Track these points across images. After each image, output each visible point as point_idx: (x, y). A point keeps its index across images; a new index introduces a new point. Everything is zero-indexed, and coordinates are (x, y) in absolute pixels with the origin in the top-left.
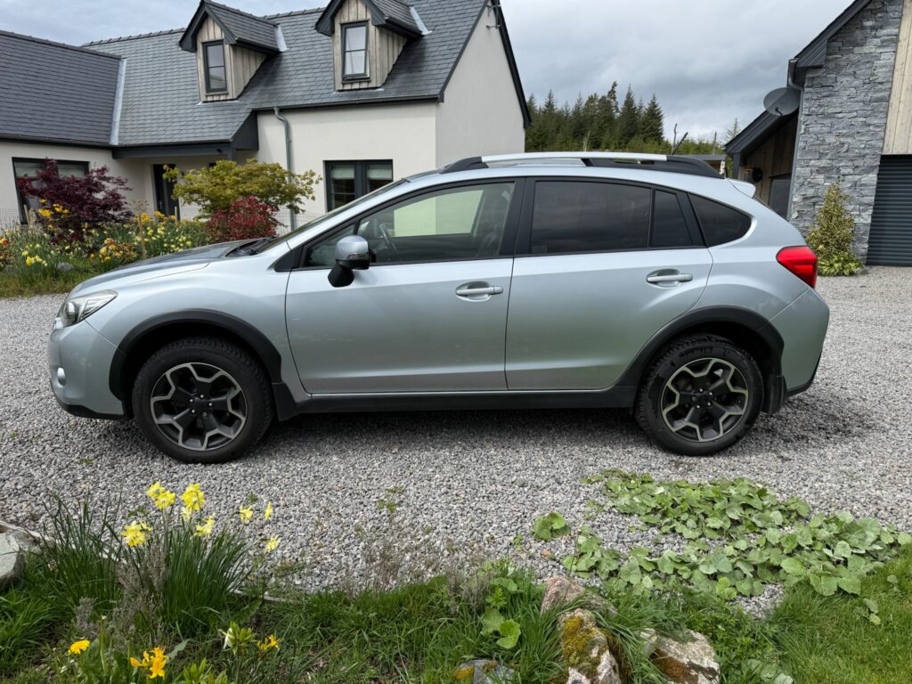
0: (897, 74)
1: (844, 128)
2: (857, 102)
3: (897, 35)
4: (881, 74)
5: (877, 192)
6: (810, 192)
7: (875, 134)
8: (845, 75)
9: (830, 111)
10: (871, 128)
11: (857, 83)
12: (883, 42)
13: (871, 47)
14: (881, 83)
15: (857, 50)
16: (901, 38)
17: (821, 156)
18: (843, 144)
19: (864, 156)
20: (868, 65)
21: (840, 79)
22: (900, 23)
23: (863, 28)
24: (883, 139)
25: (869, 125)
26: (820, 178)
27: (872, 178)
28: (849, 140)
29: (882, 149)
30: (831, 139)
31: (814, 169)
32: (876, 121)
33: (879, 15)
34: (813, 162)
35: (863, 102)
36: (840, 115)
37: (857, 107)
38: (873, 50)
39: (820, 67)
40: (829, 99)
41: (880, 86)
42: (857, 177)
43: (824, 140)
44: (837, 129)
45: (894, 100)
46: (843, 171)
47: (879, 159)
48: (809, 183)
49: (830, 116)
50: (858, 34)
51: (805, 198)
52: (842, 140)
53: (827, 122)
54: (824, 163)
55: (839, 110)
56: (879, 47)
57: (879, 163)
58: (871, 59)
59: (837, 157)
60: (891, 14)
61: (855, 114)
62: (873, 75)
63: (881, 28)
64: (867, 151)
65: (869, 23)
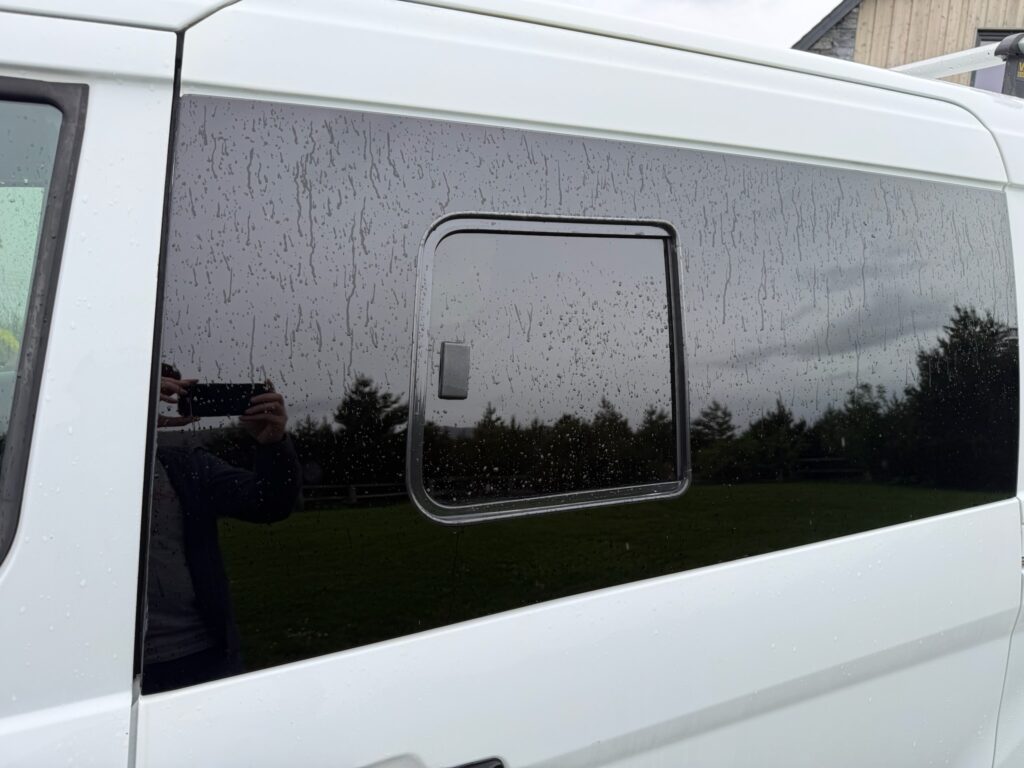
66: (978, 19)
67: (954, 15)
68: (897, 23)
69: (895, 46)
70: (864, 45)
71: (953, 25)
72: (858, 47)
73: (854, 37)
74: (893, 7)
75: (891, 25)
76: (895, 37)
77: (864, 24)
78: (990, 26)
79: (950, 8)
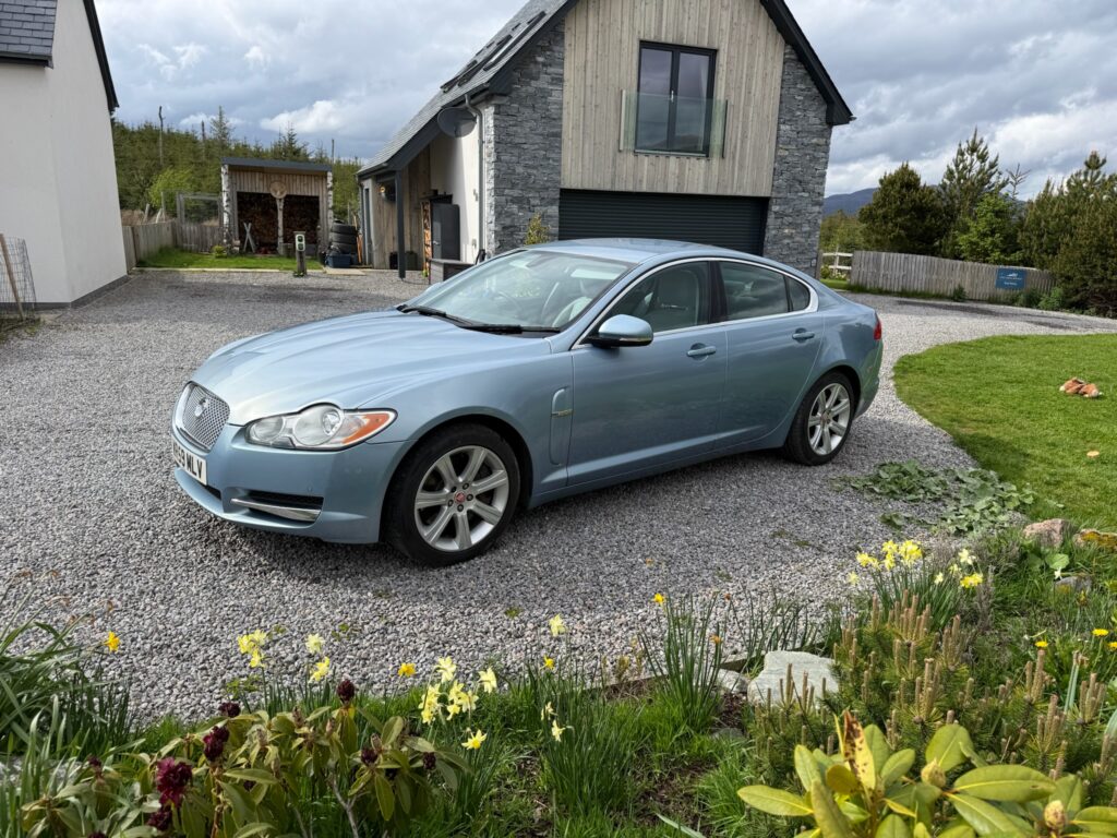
0: (565, 112)
1: (529, 160)
2: (536, 134)
3: (562, 75)
4: (553, 108)
5: (560, 223)
6: (508, 222)
7: (554, 168)
8: (527, 107)
9: (517, 140)
10: (551, 161)
11: (536, 116)
12: (553, 79)
13: (543, 82)
14: (554, 119)
15: (532, 82)
16: (566, 76)
17: (513, 186)
18: (530, 175)
19: (547, 189)
20: (544, 100)
21: (522, 109)
22: (563, 63)
23: (536, 63)
24: (559, 173)
25: (549, 159)
26: (515, 208)
27: (554, 210)
28: (535, 172)
29: (559, 182)
30: (520, 169)
31: (509, 198)
32: (553, 155)
33: (548, 53)
34: (507, 191)
35: (542, 135)
36: (525, 146)
37: (538, 139)
38: (546, 86)
39: (505, 95)
40: (515, 128)
41: (553, 122)
42: (544, 209)
43: (514, 170)
44: (525, 160)
45: (564, 136)
46: (533, 202)
47: (558, 192)
48: (506, 212)
49: (517, 146)
50: (533, 69)
51: (504, 228)
52: (529, 171)
53: (516, 151)
54: (516, 193)
55: (524, 141)
56: (552, 84)
57: (558, 196)
58: (545, 94)
59: (526, 188)
60: (556, 54)
61: (536, 146)
62: (548, 110)
63: (550, 65)
64: (549, 184)
65: (540, 59)
66: (639, 32)
67: (625, 28)
68: (590, 30)
69: (590, 47)
70: (570, 45)
71: (625, 36)
72: (567, 47)
73: (563, 38)
74: (587, 17)
75: (587, 32)
76: (590, 43)
77: (569, 29)
78: (647, 38)
79: (622, 23)
